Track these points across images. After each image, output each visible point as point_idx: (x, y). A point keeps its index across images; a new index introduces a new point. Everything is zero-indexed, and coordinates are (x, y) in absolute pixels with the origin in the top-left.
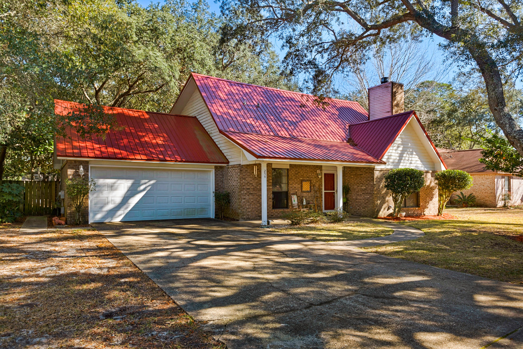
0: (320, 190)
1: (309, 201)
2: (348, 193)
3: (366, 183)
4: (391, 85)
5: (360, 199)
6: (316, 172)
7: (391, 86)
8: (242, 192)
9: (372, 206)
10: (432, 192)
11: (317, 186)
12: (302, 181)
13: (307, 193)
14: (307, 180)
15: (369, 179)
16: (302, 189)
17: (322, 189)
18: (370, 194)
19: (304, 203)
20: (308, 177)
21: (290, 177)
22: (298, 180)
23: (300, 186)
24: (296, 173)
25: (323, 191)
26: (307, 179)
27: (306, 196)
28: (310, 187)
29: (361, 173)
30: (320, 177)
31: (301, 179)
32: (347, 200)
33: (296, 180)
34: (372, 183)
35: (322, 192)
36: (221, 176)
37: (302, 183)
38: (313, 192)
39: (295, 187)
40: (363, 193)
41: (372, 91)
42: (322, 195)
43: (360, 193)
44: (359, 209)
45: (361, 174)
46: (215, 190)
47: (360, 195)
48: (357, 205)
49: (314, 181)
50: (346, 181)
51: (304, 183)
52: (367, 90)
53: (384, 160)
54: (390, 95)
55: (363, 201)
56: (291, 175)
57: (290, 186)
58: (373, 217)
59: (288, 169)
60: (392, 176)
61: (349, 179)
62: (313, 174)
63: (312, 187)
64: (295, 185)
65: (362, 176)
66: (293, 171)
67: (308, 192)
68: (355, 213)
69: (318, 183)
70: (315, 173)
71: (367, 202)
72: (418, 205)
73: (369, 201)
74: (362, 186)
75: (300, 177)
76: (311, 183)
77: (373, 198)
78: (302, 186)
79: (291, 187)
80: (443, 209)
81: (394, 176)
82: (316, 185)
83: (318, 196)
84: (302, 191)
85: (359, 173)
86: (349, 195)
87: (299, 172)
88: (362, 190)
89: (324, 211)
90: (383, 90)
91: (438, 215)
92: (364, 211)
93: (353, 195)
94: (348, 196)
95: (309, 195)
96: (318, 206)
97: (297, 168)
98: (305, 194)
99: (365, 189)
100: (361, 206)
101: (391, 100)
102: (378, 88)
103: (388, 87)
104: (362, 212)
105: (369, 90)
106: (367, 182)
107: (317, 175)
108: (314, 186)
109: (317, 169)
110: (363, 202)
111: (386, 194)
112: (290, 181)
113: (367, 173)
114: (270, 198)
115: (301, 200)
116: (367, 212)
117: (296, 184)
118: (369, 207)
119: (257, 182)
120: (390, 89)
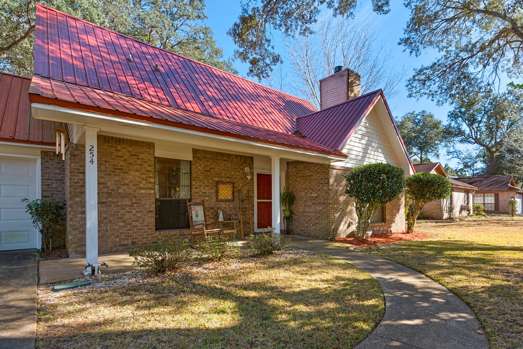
0: (249, 198)
1: (230, 215)
2: (292, 204)
3: (318, 188)
4: (346, 73)
5: (310, 212)
6: (243, 170)
7: (347, 75)
8: (77, 199)
9: (326, 222)
10: (398, 203)
11: (245, 192)
12: (218, 183)
13: (228, 203)
14: (228, 182)
15: (322, 181)
16: (217, 196)
17: (253, 197)
18: (323, 204)
19: (221, 219)
20: (228, 177)
21: (194, 175)
22: (211, 181)
23: (213, 191)
24: (207, 169)
25: (256, 200)
26: (228, 180)
27: (226, 208)
28: (233, 193)
29: (310, 174)
30: (249, 177)
31: (217, 179)
32: (292, 213)
33: (205, 180)
34: (326, 188)
35: (253, 201)
36: (58, 171)
37: (217, 187)
38: (237, 201)
39: (204, 193)
40: (313, 204)
41: (325, 83)
42: (253, 206)
43: (310, 203)
44: (307, 227)
45: (310, 176)
46: (43, 197)
47: (310, 205)
48: (305, 220)
49: (239, 184)
50: (291, 186)
51: (221, 187)
52: (319, 83)
53: (344, 151)
54: (346, 85)
55: (314, 214)
56: (196, 172)
57: (194, 190)
58: (327, 239)
59: (191, 161)
60: (359, 175)
61: (294, 184)
62: (237, 174)
63: (236, 194)
64: (204, 189)
65: (312, 178)
66: (200, 165)
67: (228, 201)
68: (302, 232)
69: (246, 188)
70: (241, 171)
71: (319, 217)
72: (383, 220)
73: (322, 215)
74: (311, 193)
75: (215, 177)
76: (234, 187)
77: (328, 211)
78: (217, 192)
79: (197, 193)
80: (414, 224)
81: (360, 174)
82: (243, 190)
83: (246, 208)
84: (217, 200)
85: (308, 174)
86: (295, 206)
87: (211, 169)
88: (312, 198)
89: (257, 230)
90: (338, 80)
91: (408, 233)
92: (315, 230)
93: (299, 207)
94: (293, 207)
95: (231, 206)
96: (246, 223)
97: (208, 161)
98: (223, 205)
99: (316, 197)
100: (310, 222)
101: (346, 91)
102: (331, 78)
103: (343, 76)
104: (312, 232)
105: (320, 82)
106: (319, 186)
107: (245, 175)
108: (239, 191)
109: (244, 165)
110: (313, 216)
111: (347, 203)
112: (193, 183)
113: (318, 173)
114: (150, 211)
115: (215, 213)
116: (319, 230)
117: (207, 188)
118: (322, 223)
119: (117, 181)
120: (345, 78)
